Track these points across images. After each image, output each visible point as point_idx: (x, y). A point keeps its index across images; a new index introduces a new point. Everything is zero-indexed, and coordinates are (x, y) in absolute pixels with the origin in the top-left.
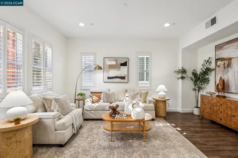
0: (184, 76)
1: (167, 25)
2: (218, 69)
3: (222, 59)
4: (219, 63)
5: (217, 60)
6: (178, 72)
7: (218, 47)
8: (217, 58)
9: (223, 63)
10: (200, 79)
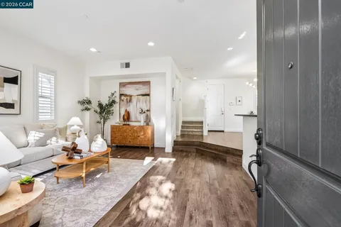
0: (89, 107)
1: (93, 50)
2: (122, 103)
3: (126, 95)
4: (123, 97)
5: (121, 95)
6: (82, 103)
7: (122, 85)
8: (122, 93)
9: (125, 98)
10: (105, 110)
